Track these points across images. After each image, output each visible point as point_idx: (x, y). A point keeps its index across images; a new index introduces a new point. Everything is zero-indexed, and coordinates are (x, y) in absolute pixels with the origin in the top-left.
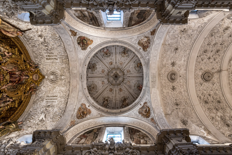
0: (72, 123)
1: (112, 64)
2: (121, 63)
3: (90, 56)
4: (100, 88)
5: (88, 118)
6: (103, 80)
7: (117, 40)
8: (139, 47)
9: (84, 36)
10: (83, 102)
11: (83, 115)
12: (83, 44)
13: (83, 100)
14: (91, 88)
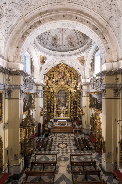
11: (83, 61)
12: (43, 60)
13: (75, 57)
14: (70, 42)
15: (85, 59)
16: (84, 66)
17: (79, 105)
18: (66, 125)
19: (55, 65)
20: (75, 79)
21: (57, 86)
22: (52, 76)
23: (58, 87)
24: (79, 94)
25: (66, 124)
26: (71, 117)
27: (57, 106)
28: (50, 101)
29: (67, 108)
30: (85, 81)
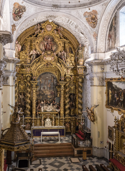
0: (95, 36)
5: (100, 18)
12: (19, 12)
13: (80, 12)
15: (98, 16)
16: (95, 29)
17: (80, 101)
18: (59, 142)
19: (35, 24)
20: (72, 52)
21: (39, 63)
22: (29, 44)
23: (41, 65)
24: (80, 80)
25: (58, 140)
26: (65, 125)
27: (37, 104)
28: (24, 95)
29: (58, 108)
30: (97, 58)
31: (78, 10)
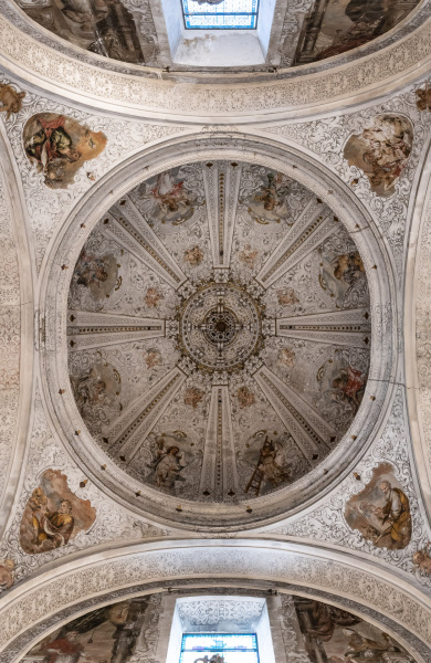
1: (198, 259)
2: (247, 252)
3: (90, 220)
4: (139, 385)
5: (78, 549)
6: (150, 344)
7: (236, 136)
8: (349, 173)
9: (58, 111)
10: (51, 462)
11: (53, 530)
13: (52, 450)
14: (88, 384)
31: (56, 435)
